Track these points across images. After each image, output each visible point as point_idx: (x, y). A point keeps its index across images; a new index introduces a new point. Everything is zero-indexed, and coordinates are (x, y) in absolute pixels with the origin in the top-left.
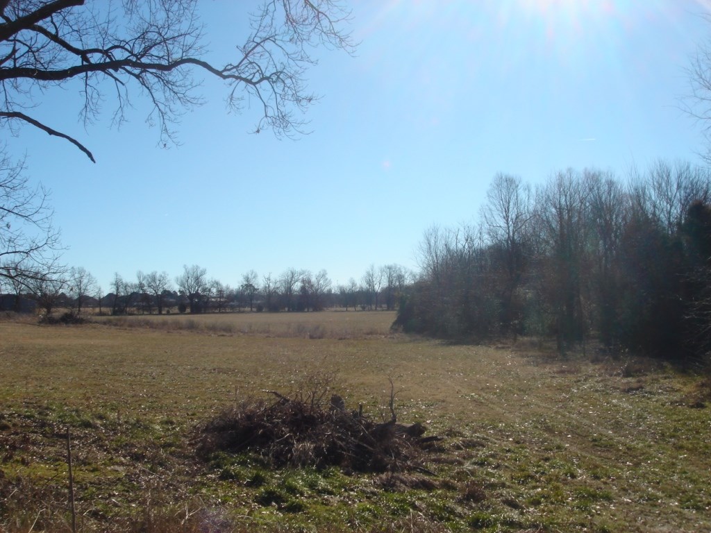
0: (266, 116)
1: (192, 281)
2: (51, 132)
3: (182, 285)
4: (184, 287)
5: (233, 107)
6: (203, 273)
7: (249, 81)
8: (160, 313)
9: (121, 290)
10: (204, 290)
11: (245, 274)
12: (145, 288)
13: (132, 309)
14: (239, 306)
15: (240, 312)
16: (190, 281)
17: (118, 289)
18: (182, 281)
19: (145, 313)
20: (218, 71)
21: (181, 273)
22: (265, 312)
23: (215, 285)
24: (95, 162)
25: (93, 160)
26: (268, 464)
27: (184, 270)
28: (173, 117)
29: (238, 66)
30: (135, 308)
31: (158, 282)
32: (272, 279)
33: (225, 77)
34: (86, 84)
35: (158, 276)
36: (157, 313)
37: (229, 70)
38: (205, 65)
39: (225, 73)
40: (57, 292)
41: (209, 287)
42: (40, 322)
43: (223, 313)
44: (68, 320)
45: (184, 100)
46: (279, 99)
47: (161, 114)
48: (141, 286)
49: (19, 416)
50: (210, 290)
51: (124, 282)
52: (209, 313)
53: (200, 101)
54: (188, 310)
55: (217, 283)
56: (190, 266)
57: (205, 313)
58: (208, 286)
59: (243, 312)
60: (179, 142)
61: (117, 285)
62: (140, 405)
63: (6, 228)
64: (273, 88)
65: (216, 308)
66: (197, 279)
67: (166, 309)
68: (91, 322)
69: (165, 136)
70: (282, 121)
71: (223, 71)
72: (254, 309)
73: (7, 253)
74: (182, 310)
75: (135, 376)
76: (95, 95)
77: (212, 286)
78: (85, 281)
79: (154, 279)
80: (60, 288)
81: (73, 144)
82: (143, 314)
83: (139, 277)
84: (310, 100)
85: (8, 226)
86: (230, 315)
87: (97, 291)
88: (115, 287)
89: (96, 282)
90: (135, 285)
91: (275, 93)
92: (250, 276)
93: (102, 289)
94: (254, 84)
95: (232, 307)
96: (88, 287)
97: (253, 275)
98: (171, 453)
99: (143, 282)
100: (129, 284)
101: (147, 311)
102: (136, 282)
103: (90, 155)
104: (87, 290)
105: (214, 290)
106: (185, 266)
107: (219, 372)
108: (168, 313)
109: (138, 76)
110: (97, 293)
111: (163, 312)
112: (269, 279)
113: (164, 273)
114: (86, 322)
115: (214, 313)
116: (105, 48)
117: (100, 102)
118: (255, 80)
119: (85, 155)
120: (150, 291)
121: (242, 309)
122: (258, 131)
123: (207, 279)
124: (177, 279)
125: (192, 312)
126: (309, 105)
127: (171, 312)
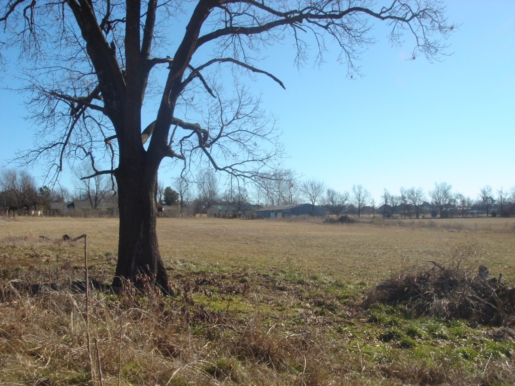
0: (418, 45)
1: (441, 194)
2: (254, 70)
3: (434, 197)
4: (436, 199)
5: (395, 41)
6: (449, 188)
7: (403, 19)
8: (418, 218)
9: (388, 201)
10: (451, 200)
11: (483, 189)
12: (406, 199)
13: (397, 215)
14: (478, 213)
15: (478, 217)
16: (439, 194)
17: (386, 201)
18: (433, 194)
19: (407, 217)
20: (377, 14)
21: (433, 189)
22: (499, 217)
23: (459, 197)
24: (285, 89)
25: (283, 87)
26: (410, 313)
27: (435, 186)
28: (355, 55)
29: (391, 8)
30: (399, 215)
31: (416, 195)
32: (504, 192)
33: (383, 18)
34: (297, 39)
35: (415, 191)
36: (416, 217)
37: (385, 12)
38: (368, 11)
39: (383, 15)
40: (343, 202)
41: (454, 199)
42: (324, 222)
43: (465, 217)
44: (344, 220)
45: (360, 41)
46: (425, 30)
47: (347, 55)
48: (403, 198)
49: (259, 274)
50: (455, 201)
51: (391, 195)
52: (454, 218)
53: (372, 41)
54: (439, 216)
55: (460, 195)
56: (439, 183)
57: (451, 218)
58: (453, 197)
59: (481, 217)
60: (362, 74)
61: (386, 197)
62: (351, 273)
63: (254, 146)
64: (420, 22)
65: (460, 214)
66: (445, 193)
67: (422, 215)
68: (359, 222)
69: (351, 70)
70: (428, 47)
71: (380, 14)
72: (490, 215)
73: (247, 161)
74: (434, 215)
75: (362, 255)
76: (303, 46)
77: (457, 197)
78: (363, 195)
79: (413, 193)
80: (346, 200)
81: (269, 77)
82: (405, 218)
83: (402, 192)
84: (452, 28)
85: (255, 144)
86: (470, 219)
87: (371, 202)
88: (384, 199)
89: (370, 196)
90: (399, 197)
91: (422, 26)
92: (486, 190)
93: (375, 201)
94: (407, 21)
95: (473, 214)
96: (365, 199)
97: (489, 189)
98: (345, 304)
99: (405, 195)
100: (395, 197)
101: (408, 216)
102: (400, 195)
103: (281, 84)
104: (364, 201)
105: (459, 201)
106: (436, 183)
107: (427, 254)
108: (424, 218)
109: (326, 27)
110: (372, 203)
111: (420, 217)
112: (501, 192)
113: (420, 188)
114: (357, 222)
115: (458, 218)
116: (300, 10)
117: (307, 51)
118: (407, 18)
119: (278, 84)
120: (409, 202)
121: (480, 215)
122: (414, 58)
123: (453, 193)
124: (430, 192)
125: (442, 217)
126: (451, 32)
127: (426, 217)
